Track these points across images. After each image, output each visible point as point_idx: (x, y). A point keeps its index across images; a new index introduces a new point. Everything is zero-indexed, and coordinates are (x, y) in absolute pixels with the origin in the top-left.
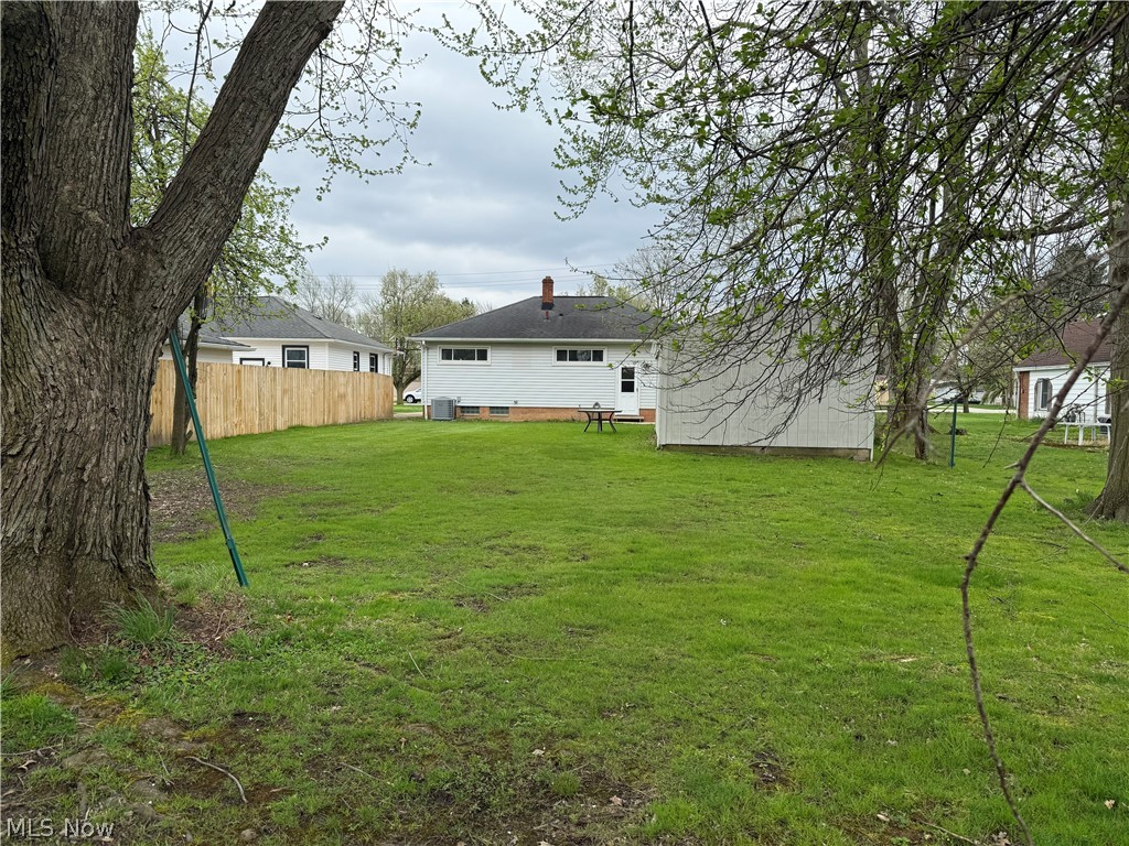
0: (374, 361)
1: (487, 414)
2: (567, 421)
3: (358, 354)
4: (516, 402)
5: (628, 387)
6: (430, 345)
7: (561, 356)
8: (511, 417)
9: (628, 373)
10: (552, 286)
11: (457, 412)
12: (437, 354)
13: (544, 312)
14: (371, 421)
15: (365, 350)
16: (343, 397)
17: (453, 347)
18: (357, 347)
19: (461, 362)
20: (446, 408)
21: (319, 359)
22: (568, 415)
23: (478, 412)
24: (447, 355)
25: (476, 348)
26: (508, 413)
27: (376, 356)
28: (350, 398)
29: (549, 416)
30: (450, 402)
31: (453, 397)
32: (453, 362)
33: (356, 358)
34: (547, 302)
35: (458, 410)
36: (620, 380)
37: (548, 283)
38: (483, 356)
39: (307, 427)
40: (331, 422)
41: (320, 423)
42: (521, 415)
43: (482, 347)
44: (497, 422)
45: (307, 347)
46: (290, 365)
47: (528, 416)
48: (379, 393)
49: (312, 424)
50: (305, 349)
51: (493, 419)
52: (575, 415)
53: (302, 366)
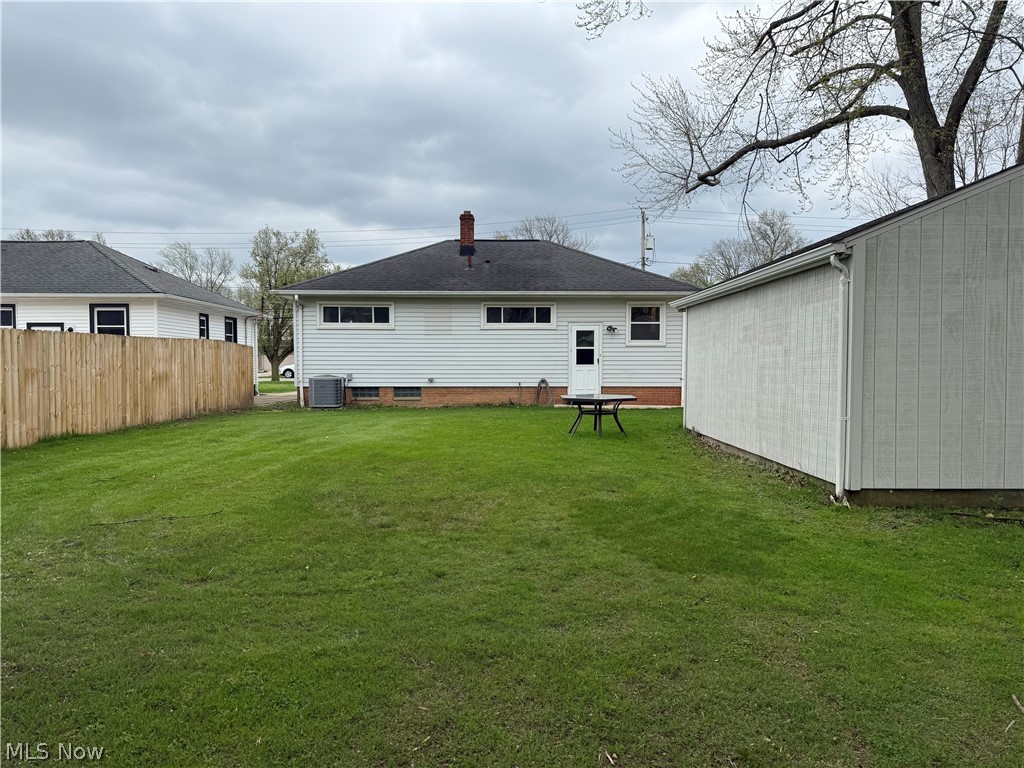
0: (231, 327)
1: (389, 398)
2: (502, 406)
3: (207, 316)
4: (431, 380)
5: (585, 357)
6: (305, 301)
7: (493, 316)
8: (424, 401)
9: (585, 337)
10: (473, 224)
11: (345, 397)
12: (316, 315)
13: (466, 258)
14: (217, 414)
15: (217, 312)
16: (163, 379)
17: (339, 305)
18: (206, 307)
19: (351, 325)
20: (330, 391)
21: (144, 323)
22: (504, 398)
23: (377, 395)
24: (331, 315)
25: (373, 305)
26: (419, 395)
27: (235, 320)
28: (176, 380)
29: (477, 398)
30: (338, 382)
31: (341, 374)
32: (340, 325)
33: (204, 323)
34: (467, 246)
35: (349, 393)
36: (574, 348)
37: (467, 220)
38: (382, 316)
39: (86, 436)
40: (139, 420)
41: (115, 422)
42: (438, 398)
43: (381, 305)
44: (405, 409)
45: (127, 306)
46: (101, 331)
47: (448, 400)
48: (229, 370)
49: (99, 428)
50: (124, 309)
51: (400, 404)
52: (514, 396)
53: (120, 332)
